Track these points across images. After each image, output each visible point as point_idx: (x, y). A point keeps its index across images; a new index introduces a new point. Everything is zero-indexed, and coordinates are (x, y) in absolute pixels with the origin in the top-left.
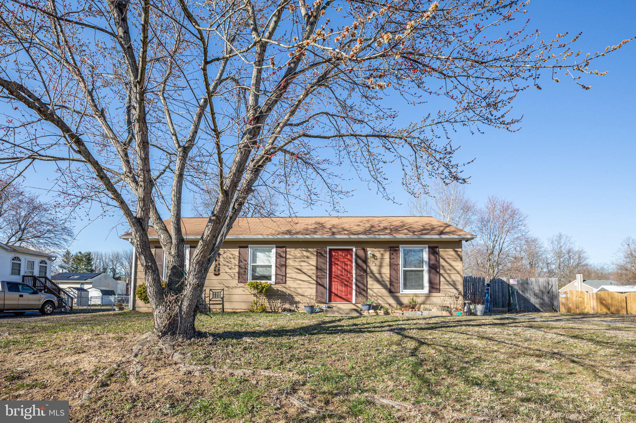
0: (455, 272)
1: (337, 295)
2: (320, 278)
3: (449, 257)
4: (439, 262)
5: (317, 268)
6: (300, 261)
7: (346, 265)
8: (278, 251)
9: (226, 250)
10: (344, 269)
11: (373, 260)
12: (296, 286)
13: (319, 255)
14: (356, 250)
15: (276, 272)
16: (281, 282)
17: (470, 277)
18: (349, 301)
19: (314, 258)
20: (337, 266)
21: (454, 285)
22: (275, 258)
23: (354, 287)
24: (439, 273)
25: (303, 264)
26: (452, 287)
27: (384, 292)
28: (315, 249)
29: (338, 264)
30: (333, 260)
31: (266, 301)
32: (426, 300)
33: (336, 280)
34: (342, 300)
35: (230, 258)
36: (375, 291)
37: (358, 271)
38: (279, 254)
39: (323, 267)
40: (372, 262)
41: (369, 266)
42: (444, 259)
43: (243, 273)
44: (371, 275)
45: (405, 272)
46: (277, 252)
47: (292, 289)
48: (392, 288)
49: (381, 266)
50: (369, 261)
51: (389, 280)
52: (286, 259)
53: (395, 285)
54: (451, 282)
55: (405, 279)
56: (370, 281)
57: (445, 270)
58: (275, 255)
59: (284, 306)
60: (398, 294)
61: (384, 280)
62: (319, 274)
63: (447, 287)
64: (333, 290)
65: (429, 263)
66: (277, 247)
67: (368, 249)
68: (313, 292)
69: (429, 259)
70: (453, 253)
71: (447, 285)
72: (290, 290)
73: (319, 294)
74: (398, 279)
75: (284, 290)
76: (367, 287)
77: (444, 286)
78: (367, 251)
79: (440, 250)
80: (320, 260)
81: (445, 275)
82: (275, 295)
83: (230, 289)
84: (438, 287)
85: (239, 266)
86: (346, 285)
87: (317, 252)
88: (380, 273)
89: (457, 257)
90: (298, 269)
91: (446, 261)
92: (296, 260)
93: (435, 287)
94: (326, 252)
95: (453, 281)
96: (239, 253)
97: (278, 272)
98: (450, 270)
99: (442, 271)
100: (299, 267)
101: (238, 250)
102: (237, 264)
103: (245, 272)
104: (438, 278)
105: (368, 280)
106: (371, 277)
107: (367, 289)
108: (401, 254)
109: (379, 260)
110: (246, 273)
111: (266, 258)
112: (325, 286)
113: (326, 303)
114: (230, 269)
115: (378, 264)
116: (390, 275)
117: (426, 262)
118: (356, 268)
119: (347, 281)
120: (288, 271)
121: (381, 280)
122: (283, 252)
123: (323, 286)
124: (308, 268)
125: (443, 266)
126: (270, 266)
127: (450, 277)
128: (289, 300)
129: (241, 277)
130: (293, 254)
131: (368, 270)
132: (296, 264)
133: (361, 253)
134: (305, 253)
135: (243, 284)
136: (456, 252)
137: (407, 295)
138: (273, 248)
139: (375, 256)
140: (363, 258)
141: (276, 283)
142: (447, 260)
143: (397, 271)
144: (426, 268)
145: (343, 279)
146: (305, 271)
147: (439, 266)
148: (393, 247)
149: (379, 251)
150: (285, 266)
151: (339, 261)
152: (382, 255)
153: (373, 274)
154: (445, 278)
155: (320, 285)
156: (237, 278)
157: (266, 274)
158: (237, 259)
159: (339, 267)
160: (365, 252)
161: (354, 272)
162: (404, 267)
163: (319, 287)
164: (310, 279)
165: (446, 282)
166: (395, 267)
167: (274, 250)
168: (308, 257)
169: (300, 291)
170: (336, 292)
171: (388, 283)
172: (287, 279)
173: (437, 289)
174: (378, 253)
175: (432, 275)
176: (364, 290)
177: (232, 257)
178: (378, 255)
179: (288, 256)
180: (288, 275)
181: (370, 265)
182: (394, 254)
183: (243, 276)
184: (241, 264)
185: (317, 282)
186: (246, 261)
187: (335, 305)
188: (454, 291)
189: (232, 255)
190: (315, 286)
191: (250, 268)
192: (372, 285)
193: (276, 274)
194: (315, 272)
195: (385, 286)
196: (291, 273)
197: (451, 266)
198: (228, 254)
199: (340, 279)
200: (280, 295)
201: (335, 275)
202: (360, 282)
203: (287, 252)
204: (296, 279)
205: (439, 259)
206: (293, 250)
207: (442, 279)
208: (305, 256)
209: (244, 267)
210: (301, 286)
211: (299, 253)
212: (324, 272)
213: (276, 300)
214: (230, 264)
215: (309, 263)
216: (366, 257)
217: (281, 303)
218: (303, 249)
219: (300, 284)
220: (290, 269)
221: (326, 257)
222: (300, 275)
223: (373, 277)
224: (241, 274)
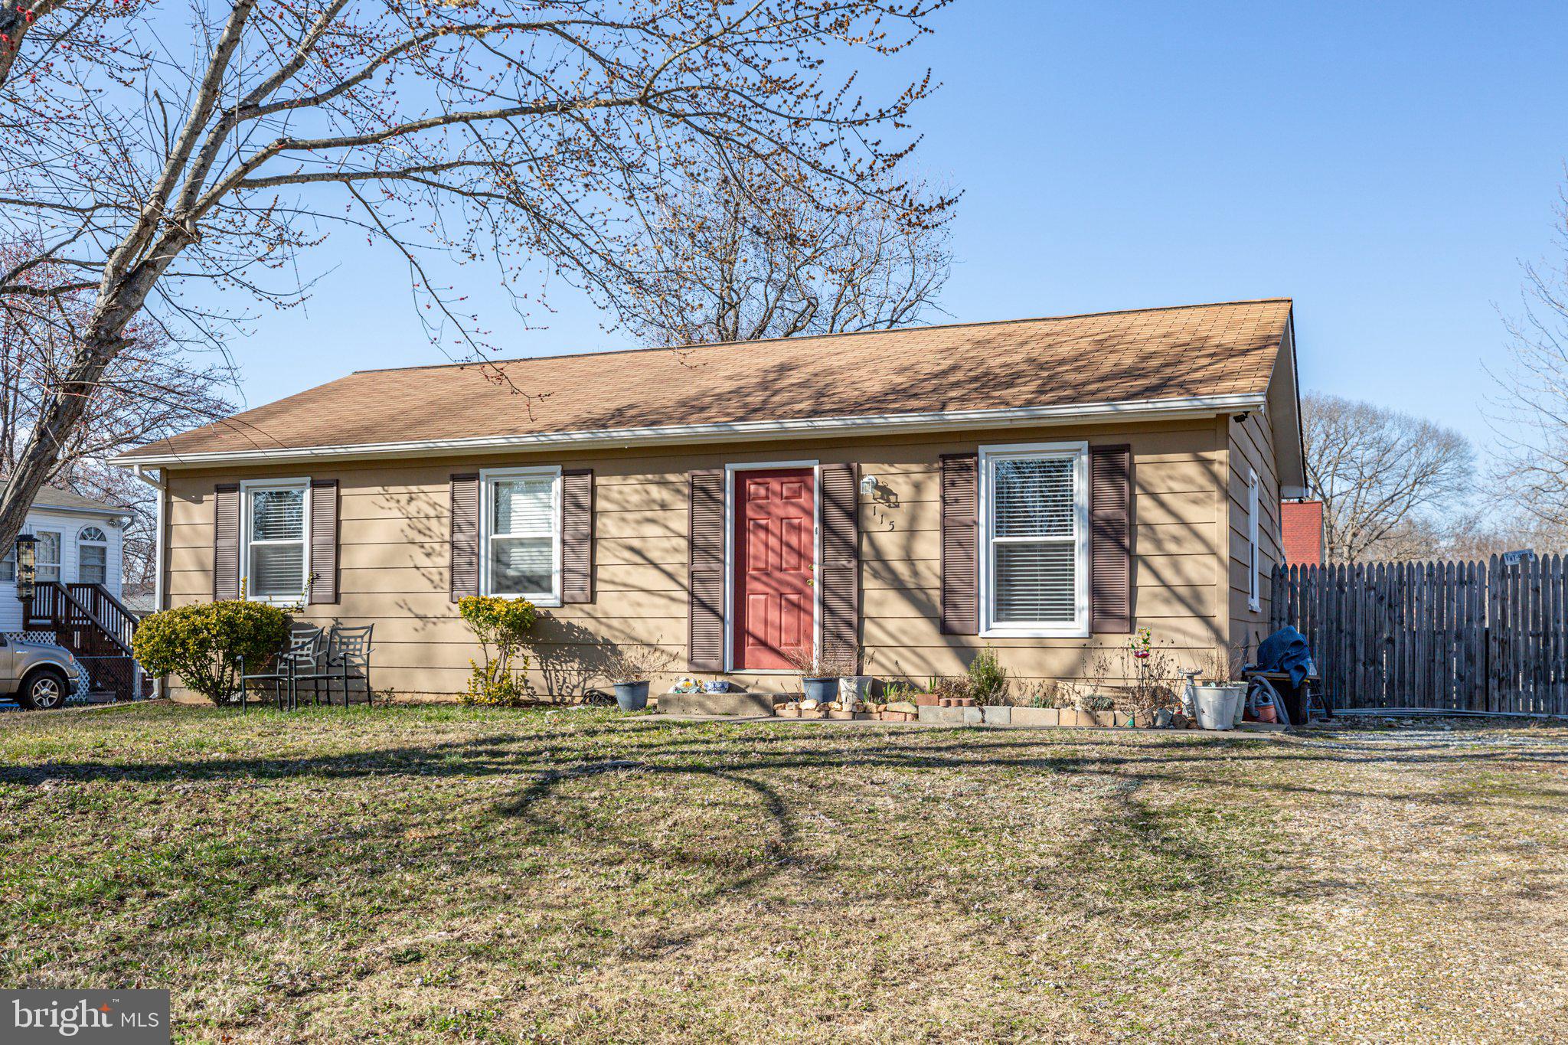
0: (1201, 548)
1: (763, 643)
2: (702, 581)
3: (1177, 486)
4: (1131, 508)
5: (692, 545)
6: (638, 522)
7: (794, 529)
8: (570, 488)
9: (414, 488)
10: (789, 545)
11: (881, 507)
12: (628, 611)
13: (701, 495)
14: (823, 472)
15: (563, 564)
16: (581, 598)
18: (800, 663)
19: (683, 506)
20: (762, 535)
21: (1192, 601)
22: (559, 512)
23: (816, 610)
24: (1131, 554)
25: (649, 530)
26: (1183, 611)
27: (924, 630)
28: (687, 476)
29: (766, 529)
30: (750, 513)
31: (534, 664)
32: (1082, 661)
33: (758, 587)
34: (779, 661)
35: (428, 517)
36: (892, 625)
37: (830, 552)
38: (573, 496)
39: (714, 540)
40: (878, 518)
41: (869, 533)
42: (1154, 496)
43: (465, 567)
44: (876, 565)
45: (1003, 553)
46: (564, 492)
47: (615, 623)
48: (950, 614)
49: (912, 531)
50: (869, 512)
51: (937, 583)
52: (594, 514)
53: (964, 604)
54: (1183, 591)
55: (1004, 579)
56: (873, 590)
57: (1158, 543)
58: (559, 501)
59: (589, 684)
60: (975, 641)
61: (925, 584)
62: (699, 566)
63: (1163, 610)
64: (754, 624)
65: (1091, 512)
66: (565, 473)
67: (866, 467)
68: (682, 630)
69: (1093, 497)
70: (1192, 470)
71: (1167, 601)
72: (609, 627)
73: (700, 641)
74: (972, 583)
75: (590, 625)
76: (859, 610)
77: (1150, 607)
78: (860, 476)
79: (1137, 458)
80: (703, 514)
81: (1159, 562)
82: (561, 645)
83: (430, 626)
84: (1127, 612)
85: (453, 546)
86: (798, 607)
87: (693, 486)
88: (909, 559)
89: (1211, 488)
90: (632, 549)
91: (1162, 505)
92: (628, 516)
93: (1116, 610)
94: (721, 485)
95: (1191, 585)
96: (453, 500)
97: (571, 563)
98: (1176, 540)
99: (1143, 547)
100: (636, 543)
101: (448, 487)
102: (447, 537)
103: (471, 564)
104: (1126, 573)
105: (866, 585)
106: (876, 575)
107: (861, 619)
108: (986, 484)
109: (904, 506)
110: (474, 567)
111: (538, 511)
112: (721, 611)
113: (721, 673)
114: (428, 555)
115: (900, 519)
116: (944, 566)
117: (1081, 510)
118: (824, 540)
119: (799, 592)
120: (601, 557)
121: (911, 583)
122: (586, 489)
123: (712, 610)
124: (666, 544)
125: (1149, 526)
127: (1177, 568)
128: (605, 661)
129: (457, 582)
130: (617, 496)
131: (866, 547)
132: (628, 532)
133: (840, 484)
134: (656, 492)
136: (1206, 463)
137: (1010, 644)
138: (553, 476)
139: (890, 492)
140: (849, 504)
141: (563, 603)
142: (1167, 498)
143: (967, 547)
144: (1079, 535)
145: (781, 582)
146: (654, 555)
147: (1132, 526)
148: (953, 457)
149: (907, 473)
150: (593, 540)
151: (769, 514)
152: (918, 487)
153: (884, 562)
154: (1156, 574)
155: (704, 605)
156: (447, 586)
157: (539, 569)
158: (446, 521)
159: (771, 540)
160: (856, 477)
161: (816, 555)
162: (999, 534)
163: (702, 614)
164: (672, 586)
165: (1161, 590)
166: (962, 534)
167: (557, 484)
168: (664, 506)
169: (640, 630)
170: (760, 632)
171: (936, 596)
172: (599, 586)
173: (1122, 618)
174: (901, 479)
175: (1102, 564)
176: (849, 624)
178: (902, 489)
179: (601, 504)
180: (601, 573)
181: (873, 528)
182: (960, 482)
183: (466, 578)
184: (458, 537)
185: (692, 594)
186: (472, 525)
187: (752, 680)
188: (1195, 626)
189: (434, 505)
190: (683, 610)
191: (485, 550)
192: (880, 604)
193: (565, 570)
194: (684, 558)
195: (924, 608)
196: (612, 564)
197: (1183, 522)
198: (421, 505)
199: (774, 584)
200: (576, 644)
201: (755, 569)
202: (835, 593)
203: (599, 490)
204: (625, 585)
205: (1133, 496)
206: (616, 480)
207: (1144, 577)
208: (654, 501)
209: (467, 548)
210: (644, 612)
211: (637, 491)
212: (718, 560)
213: (566, 662)
214: (427, 539)
215: (667, 527)
216: (858, 498)
217: (579, 674)
218: (650, 477)
219: (639, 605)
220: (607, 549)
221: (724, 504)
222: (641, 569)
223: (884, 574)
224: (460, 573)
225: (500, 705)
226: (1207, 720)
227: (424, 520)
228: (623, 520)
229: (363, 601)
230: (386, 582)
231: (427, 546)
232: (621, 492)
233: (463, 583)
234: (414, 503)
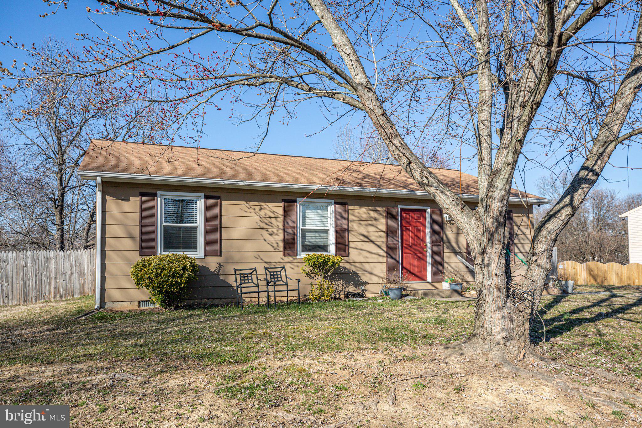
1: (410, 272)
2: (391, 249)
3: (522, 223)
4: (514, 230)
5: (388, 235)
6: (366, 225)
7: (419, 230)
8: (338, 210)
9: (263, 204)
10: (417, 236)
11: (448, 225)
12: (363, 260)
13: (390, 216)
14: (431, 211)
15: (336, 240)
16: (343, 254)
18: (422, 278)
19: (383, 221)
20: (408, 232)
22: (334, 219)
23: (429, 259)
24: (514, 243)
25: (371, 229)
27: (461, 266)
28: (384, 208)
29: (409, 230)
30: (404, 224)
33: (408, 251)
34: (416, 278)
35: (270, 217)
37: (434, 240)
38: (339, 213)
39: (395, 233)
40: (448, 228)
41: (445, 233)
42: (517, 226)
43: (291, 240)
44: (448, 244)
46: (336, 212)
47: (357, 265)
49: (458, 233)
50: (445, 226)
51: (466, 251)
52: (348, 220)
56: (447, 253)
58: (333, 215)
59: (347, 290)
62: (390, 243)
64: (405, 265)
66: (336, 203)
68: (384, 267)
70: (526, 219)
72: (355, 266)
75: (347, 266)
76: (443, 260)
78: (443, 214)
79: (514, 215)
80: (391, 223)
81: (519, 246)
85: (285, 231)
86: (421, 259)
87: (387, 213)
88: (457, 243)
89: (529, 224)
90: (363, 236)
91: (519, 229)
92: (362, 222)
94: (397, 212)
96: (284, 210)
97: (340, 241)
98: (523, 239)
99: (516, 241)
100: (365, 233)
101: (281, 205)
102: (281, 227)
103: (294, 239)
104: (513, 249)
105: (445, 251)
106: (448, 248)
107: (444, 262)
109: (456, 225)
110: (294, 241)
112: (398, 260)
114: (271, 235)
115: (455, 230)
116: (467, 245)
118: (432, 236)
119: (420, 253)
120: (351, 238)
121: (457, 250)
122: (345, 211)
123: (395, 259)
124: (377, 234)
125: (517, 234)
126: (326, 231)
127: (524, 248)
128: (353, 280)
129: (287, 247)
130: (357, 214)
131: (444, 237)
132: (362, 228)
133: (438, 216)
134: (373, 214)
135: (290, 259)
138: (330, 204)
139: (452, 220)
140: (440, 222)
142: (520, 227)
145: (415, 250)
146: (373, 238)
147: (514, 235)
150: (348, 231)
151: (410, 225)
153: (450, 243)
154: (519, 249)
155: (392, 258)
156: (282, 249)
157: (320, 242)
158: (281, 220)
159: (411, 234)
161: (428, 240)
163: (390, 261)
164: (379, 250)
167: (332, 208)
168: (376, 220)
169: (367, 267)
170: (408, 267)
171: (465, 255)
172: (351, 250)
176: (440, 264)
177: (272, 215)
179: (351, 217)
180: (351, 245)
181: (447, 232)
183: (291, 246)
184: (287, 226)
185: (387, 254)
186: (294, 222)
189: (273, 212)
190: (385, 260)
191: (299, 234)
192: (449, 257)
193: (337, 243)
194: (384, 240)
196: (355, 241)
197: (524, 234)
198: (266, 212)
199: (413, 250)
200: (341, 273)
201: (406, 244)
202: (435, 253)
203: (350, 211)
204: (361, 250)
205: (513, 225)
206: (357, 208)
208: (372, 217)
209: (291, 232)
210: (369, 260)
211: (365, 213)
212: (396, 241)
213: (337, 281)
214: (271, 228)
215: (377, 228)
216: (443, 223)
217: (343, 285)
218: (370, 208)
219: (367, 257)
220: (354, 235)
221: (398, 219)
222: (367, 244)
223: (450, 247)
224: (288, 243)
227: (268, 219)
228: (360, 224)
229: (237, 256)
230: (249, 246)
231: (270, 230)
232: (359, 213)
233: (290, 248)
234: (262, 211)
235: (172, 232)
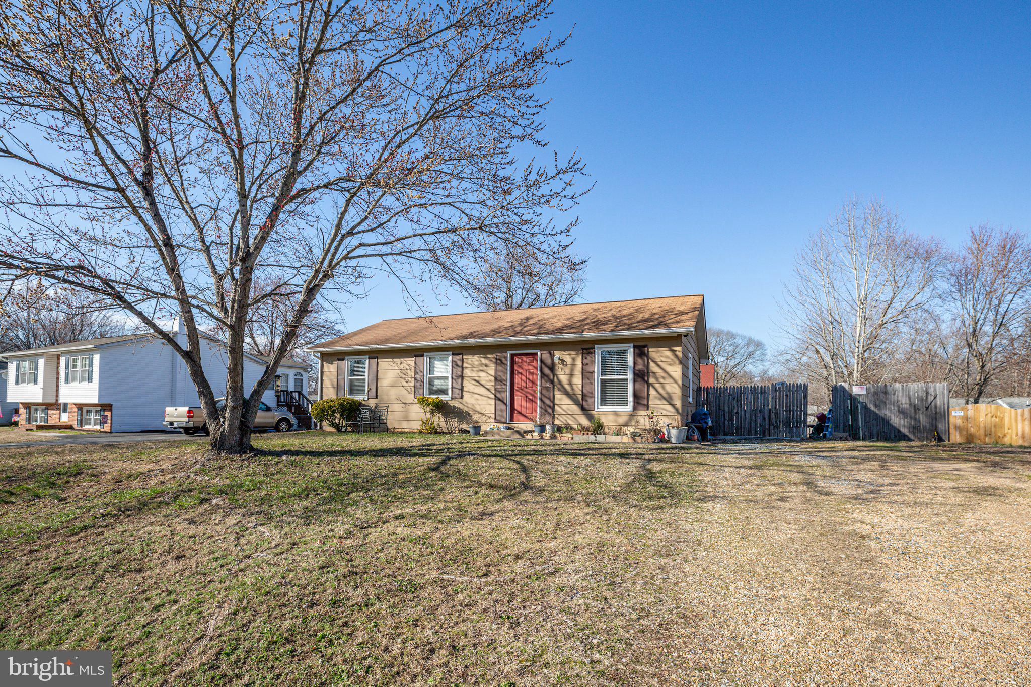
0: (671, 381)
1: (520, 413)
2: (499, 391)
3: (663, 359)
4: (648, 367)
5: (496, 379)
6: (478, 371)
7: (530, 374)
8: (455, 359)
9: (402, 359)
10: (529, 379)
11: (561, 366)
12: (474, 402)
13: (499, 362)
14: (541, 354)
15: (452, 385)
16: (458, 397)
17: (783, 384)
18: (533, 420)
19: (493, 366)
20: (520, 376)
21: (669, 399)
22: (451, 368)
23: (538, 402)
24: (647, 382)
25: (482, 374)
26: (665, 403)
27: (575, 409)
28: (494, 355)
29: (521, 374)
30: (516, 368)
31: (442, 419)
32: (630, 420)
33: (519, 393)
34: (525, 419)
35: (407, 369)
36: (564, 407)
37: (543, 382)
38: (456, 362)
39: (503, 377)
40: (560, 370)
41: (557, 375)
42: (656, 363)
43: (419, 386)
44: (559, 386)
45: (603, 382)
46: (453, 361)
47: (470, 406)
48: (585, 403)
49: (571, 375)
50: (557, 368)
51: (580, 392)
52: (462, 368)
53: (589, 400)
54: (665, 396)
55: (603, 391)
56: (558, 395)
57: (657, 379)
58: (451, 364)
59: (461, 426)
60: (593, 413)
61: (576, 393)
62: (498, 386)
63: (659, 402)
64: (517, 406)
65: (634, 368)
66: (453, 354)
67: (556, 352)
68: (492, 408)
69: (635, 363)
70: (669, 353)
71: (660, 399)
72: (468, 407)
73: (498, 412)
74: (592, 392)
75: (461, 406)
76: (553, 402)
77: (654, 402)
78: (554, 355)
79: (650, 350)
80: (500, 369)
81: (657, 386)
82: (451, 413)
83: (407, 406)
84: (646, 402)
85: (415, 379)
86: (532, 401)
87: (496, 359)
88: (570, 384)
89: (675, 360)
90: (475, 380)
91: (659, 366)
93: (642, 402)
94: (506, 358)
95: (668, 394)
96: (416, 363)
97: (454, 385)
98: (663, 378)
99: (652, 380)
100: (477, 378)
101: (414, 359)
102: (413, 376)
104: (646, 389)
105: (556, 393)
106: (559, 390)
107: (554, 405)
108: (598, 358)
109: (569, 366)
110: (422, 386)
111: (444, 368)
112: (506, 402)
113: (506, 423)
114: (407, 382)
115: (567, 370)
116: (583, 386)
117: (630, 367)
118: (541, 377)
119: (533, 395)
120: (465, 383)
121: (571, 393)
122: (460, 360)
123: (503, 401)
124: (487, 379)
125: (654, 373)
127: (663, 388)
128: (466, 419)
129: (416, 391)
130: (470, 362)
131: (556, 380)
132: (474, 374)
133: (547, 358)
134: (484, 361)
136: (674, 352)
137: (605, 414)
138: (449, 355)
139: (564, 361)
140: (550, 364)
141: (452, 399)
142: (660, 363)
143: (591, 380)
144: (630, 376)
145: (526, 392)
146: (483, 383)
147: (648, 373)
148: (586, 349)
149: (570, 354)
150: (462, 377)
151: (522, 369)
152: (574, 359)
153: (562, 385)
154: (656, 390)
155: (500, 400)
156: (413, 393)
157: (444, 387)
158: (413, 371)
159: (523, 377)
160: (552, 356)
161: (539, 383)
162: (602, 375)
163: (499, 403)
164: (488, 393)
165: (658, 395)
166: (589, 375)
167: (450, 358)
168: (486, 366)
169: (478, 408)
170: (519, 409)
171: (580, 397)
172: (464, 393)
173: (644, 405)
174: (568, 356)
175: (637, 386)
176: (550, 406)
178: (568, 360)
179: (465, 365)
180: (465, 389)
181: (558, 373)
182: (588, 358)
184: (417, 376)
185: (496, 396)
186: (422, 372)
187: (516, 425)
188: (669, 408)
189: (409, 365)
190: (493, 402)
191: (426, 381)
192: (560, 400)
193: (453, 388)
194: (493, 384)
195: (576, 401)
196: (468, 385)
197: (665, 372)
198: (404, 365)
199: (524, 392)
200: (457, 413)
201: (517, 387)
202: (545, 396)
203: (465, 360)
204: (473, 393)
205: (648, 363)
206: (470, 357)
207: (652, 391)
208: (483, 364)
209: (420, 380)
210: (480, 402)
211: (477, 360)
212: (505, 384)
213: (453, 419)
214: (407, 377)
215: (487, 373)
216: (553, 364)
217: (457, 423)
218: (482, 355)
219: (478, 399)
220: (467, 380)
221: (507, 365)
222: (478, 387)
223: (562, 389)
224: (417, 388)
225: (431, 433)
226: (673, 440)
228: (473, 370)
229: (385, 397)
230: (393, 391)
231: (406, 379)
232: (472, 361)
233: (418, 391)
234: (402, 364)
235: (356, 383)
